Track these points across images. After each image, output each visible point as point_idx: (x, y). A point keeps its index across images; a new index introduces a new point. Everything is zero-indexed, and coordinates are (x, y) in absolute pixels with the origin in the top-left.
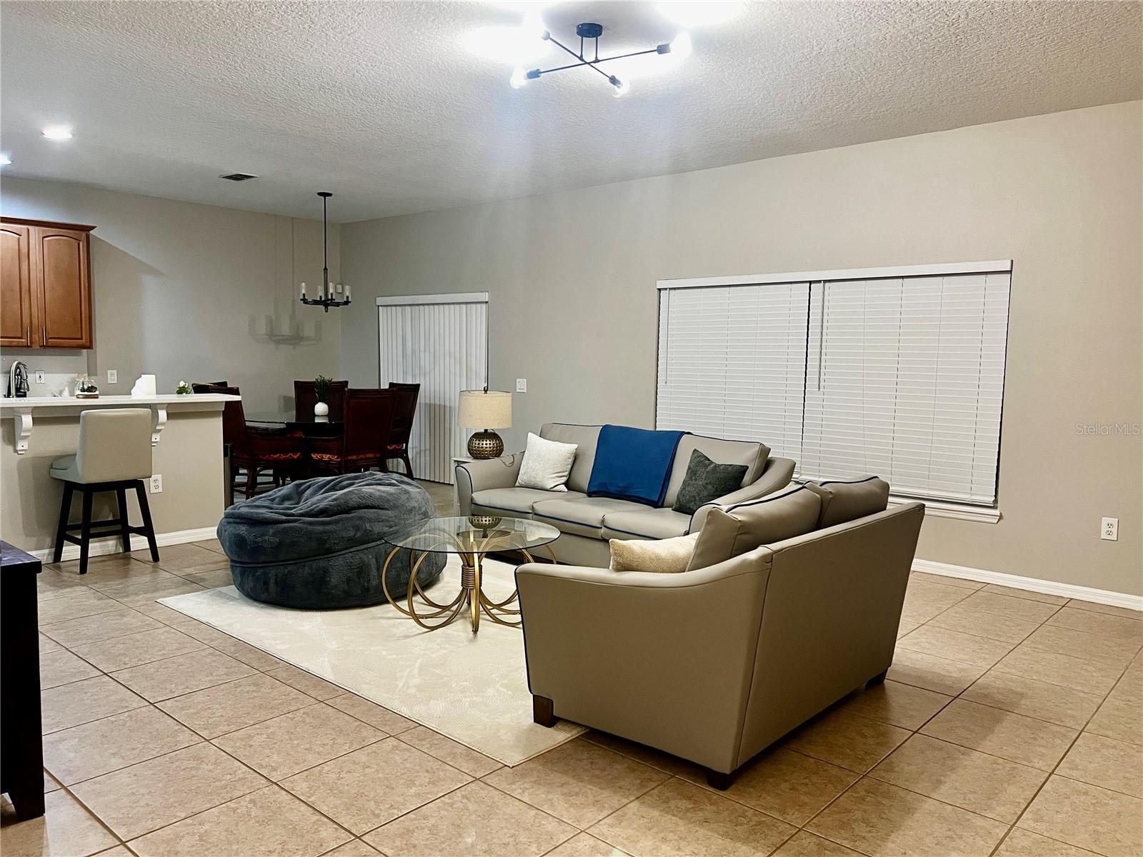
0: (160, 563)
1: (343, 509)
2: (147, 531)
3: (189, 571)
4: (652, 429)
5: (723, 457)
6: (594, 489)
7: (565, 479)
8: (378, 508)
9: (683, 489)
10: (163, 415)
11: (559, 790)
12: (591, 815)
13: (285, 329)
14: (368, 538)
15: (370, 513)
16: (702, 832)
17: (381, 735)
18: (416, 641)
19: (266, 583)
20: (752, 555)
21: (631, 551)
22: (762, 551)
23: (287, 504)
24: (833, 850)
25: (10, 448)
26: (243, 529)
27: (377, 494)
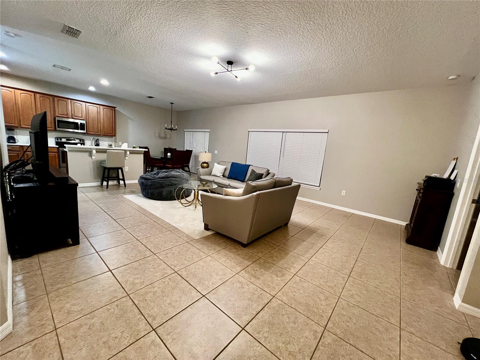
0: (126, 187)
1: (167, 177)
2: (123, 180)
3: (132, 190)
4: (245, 164)
5: (258, 171)
6: (229, 177)
7: (222, 174)
8: (176, 178)
9: (249, 178)
10: (128, 153)
11: (206, 245)
12: (212, 252)
13: (163, 135)
14: (172, 185)
15: (174, 179)
16: (237, 257)
17: (167, 230)
18: (181, 209)
19: (148, 193)
20: (255, 194)
21: (228, 191)
22: (258, 192)
23: (155, 175)
24: (267, 263)
25: (91, 158)
26: (143, 180)
27: (176, 174)
